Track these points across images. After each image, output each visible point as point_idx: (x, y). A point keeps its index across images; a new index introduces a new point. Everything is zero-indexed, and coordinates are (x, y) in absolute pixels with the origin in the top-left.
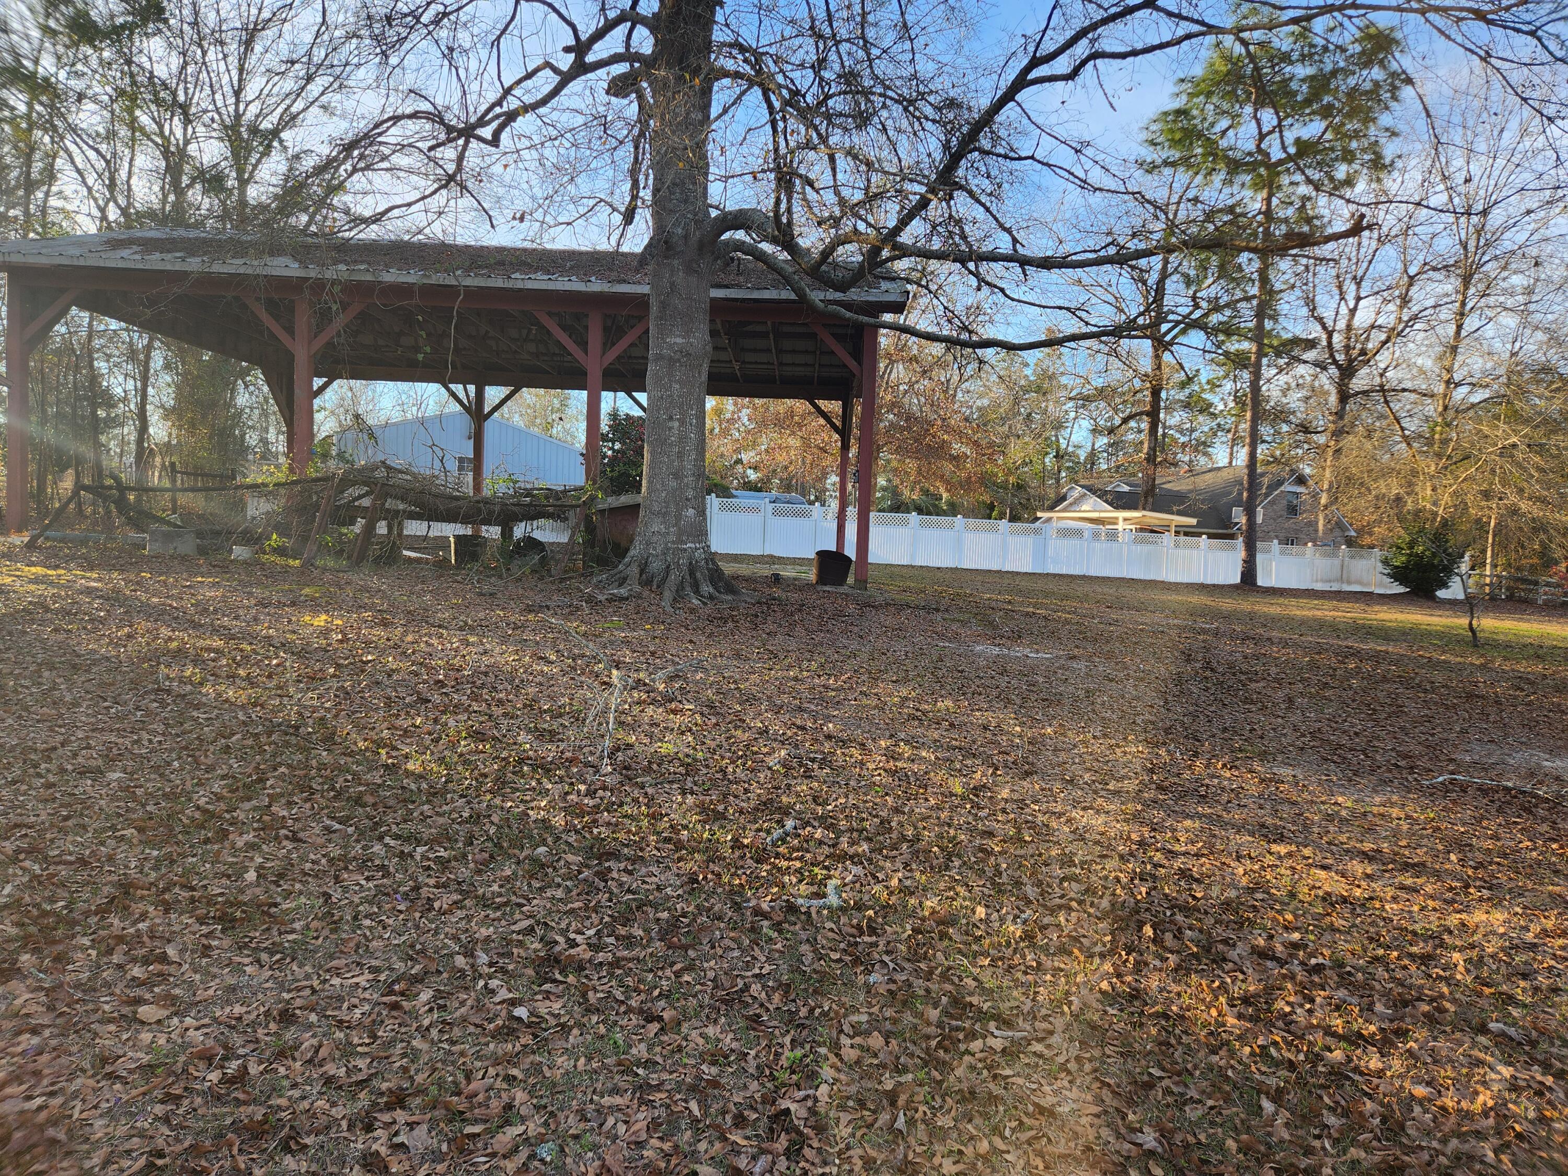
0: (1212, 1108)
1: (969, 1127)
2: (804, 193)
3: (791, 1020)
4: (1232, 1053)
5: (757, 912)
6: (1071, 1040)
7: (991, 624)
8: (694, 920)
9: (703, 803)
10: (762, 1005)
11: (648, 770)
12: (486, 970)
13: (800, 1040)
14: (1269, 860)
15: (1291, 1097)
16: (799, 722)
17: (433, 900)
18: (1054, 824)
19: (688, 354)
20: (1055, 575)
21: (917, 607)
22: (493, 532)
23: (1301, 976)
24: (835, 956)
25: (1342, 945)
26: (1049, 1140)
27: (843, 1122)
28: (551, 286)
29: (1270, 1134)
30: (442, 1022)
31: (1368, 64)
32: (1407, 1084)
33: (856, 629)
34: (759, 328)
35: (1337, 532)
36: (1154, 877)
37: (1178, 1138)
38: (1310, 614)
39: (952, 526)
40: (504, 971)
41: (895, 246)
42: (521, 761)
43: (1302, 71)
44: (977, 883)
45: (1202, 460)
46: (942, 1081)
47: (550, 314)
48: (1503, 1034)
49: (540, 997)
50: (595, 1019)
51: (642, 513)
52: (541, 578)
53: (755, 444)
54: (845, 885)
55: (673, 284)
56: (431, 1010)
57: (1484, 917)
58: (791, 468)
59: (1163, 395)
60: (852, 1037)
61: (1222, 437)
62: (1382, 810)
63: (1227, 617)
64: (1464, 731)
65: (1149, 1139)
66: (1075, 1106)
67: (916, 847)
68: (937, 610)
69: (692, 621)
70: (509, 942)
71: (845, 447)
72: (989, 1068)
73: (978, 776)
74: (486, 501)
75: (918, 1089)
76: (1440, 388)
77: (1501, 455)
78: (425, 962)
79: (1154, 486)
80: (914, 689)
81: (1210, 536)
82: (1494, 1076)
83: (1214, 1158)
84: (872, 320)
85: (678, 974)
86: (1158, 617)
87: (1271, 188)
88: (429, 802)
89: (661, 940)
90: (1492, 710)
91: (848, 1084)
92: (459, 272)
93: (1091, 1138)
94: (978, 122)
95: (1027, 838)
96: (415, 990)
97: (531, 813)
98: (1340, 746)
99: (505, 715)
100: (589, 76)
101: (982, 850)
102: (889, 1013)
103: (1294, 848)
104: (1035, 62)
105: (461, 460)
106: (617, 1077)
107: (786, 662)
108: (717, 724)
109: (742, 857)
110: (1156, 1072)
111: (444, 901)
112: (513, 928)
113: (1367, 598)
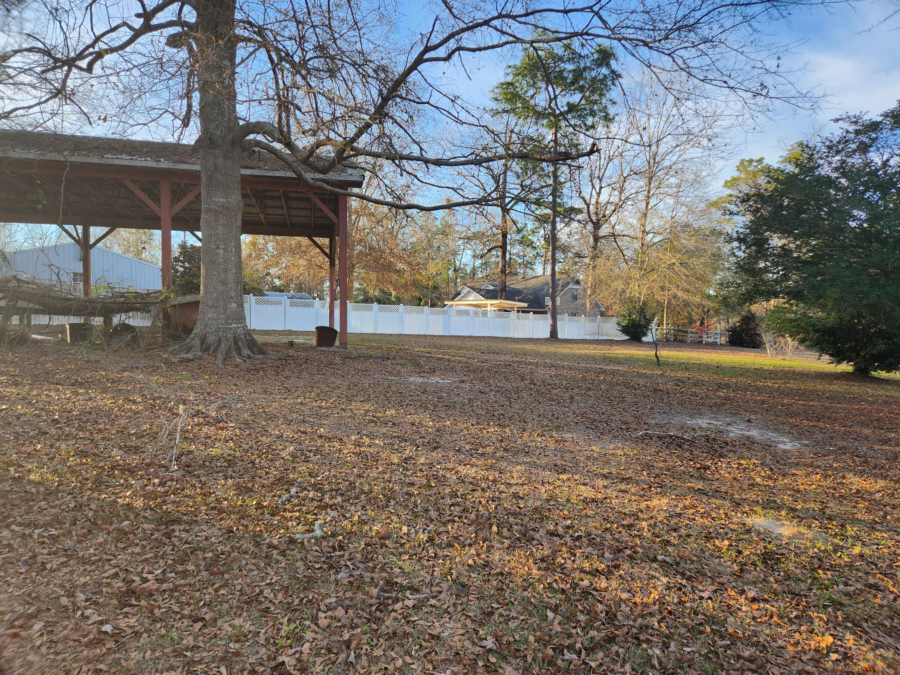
0: (522, 620)
1: (392, 653)
2: (295, 115)
3: (289, 608)
4: (534, 589)
5: (271, 546)
6: (451, 595)
7: (419, 365)
8: (229, 556)
9: (238, 483)
10: (271, 601)
11: (203, 466)
12: (83, 604)
13: (294, 619)
14: (558, 483)
15: (563, 608)
16: (302, 429)
17: (47, 563)
18: (448, 475)
19: (228, 209)
20: (455, 336)
21: (376, 357)
22: (98, 321)
23: (570, 543)
24: (317, 566)
25: (591, 524)
26: (436, 653)
27: (318, 663)
28: (132, 163)
29: (551, 630)
30: (50, 642)
31: (600, 65)
32: (619, 593)
33: (340, 372)
34: (276, 194)
35: (596, 309)
36: (499, 499)
37: (505, 639)
38: (583, 352)
39: (397, 310)
40: (96, 603)
41: (352, 149)
42: (113, 468)
43: (570, 67)
44: (402, 512)
45: (530, 272)
46: (377, 630)
47: (133, 181)
48: (664, 561)
49: (121, 617)
50: (159, 625)
51: (201, 306)
52: (133, 350)
53: (277, 263)
54: (326, 523)
55: (215, 166)
56: (42, 635)
57: (658, 502)
58: (301, 278)
59: (509, 236)
60: (325, 612)
61: (540, 260)
62: (613, 452)
63: (542, 356)
64: (652, 408)
65: (490, 643)
66: (451, 631)
67: (370, 496)
68: (388, 359)
69: (236, 372)
70: (100, 584)
71: (332, 265)
72: (405, 618)
73: (407, 452)
74: (91, 301)
75: (363, 636)
76: (640, 235)
77: (668, 269)
78: (39, 604)
79: (505, 286)
80: (373, 405)
81: (535, 313)
82: (659, 583)
83: (523, 647)
84: (343, 191)
85: (216, 591)
86: (508, 357)
87: (556, 127)
88: (45, 499)
89: (206, 570)
90: (665, 397)
91: (322, 640)
92: (67, 152)
93: (459, 648)
94: (397, 80)
95: (433, 485)
96: (30, 623)
97: (119, 500)
98: (595, 420)
99: (103, 439)
100: (155, 33)
101: (407, 494)
102: (349, 594)
103: (570, 476)
104: (427, 49)
105: (75, 274)
106: (172, 659)
107: (296, 394)
108: (250, 434)
109: (262, 514)
110: (495, 605)
111: (55, 563)
112: (104, 575)
113: (611, 342)
